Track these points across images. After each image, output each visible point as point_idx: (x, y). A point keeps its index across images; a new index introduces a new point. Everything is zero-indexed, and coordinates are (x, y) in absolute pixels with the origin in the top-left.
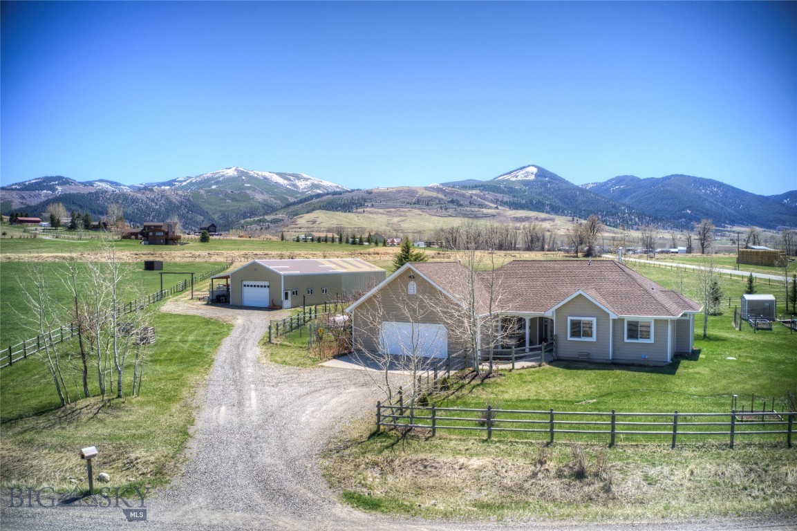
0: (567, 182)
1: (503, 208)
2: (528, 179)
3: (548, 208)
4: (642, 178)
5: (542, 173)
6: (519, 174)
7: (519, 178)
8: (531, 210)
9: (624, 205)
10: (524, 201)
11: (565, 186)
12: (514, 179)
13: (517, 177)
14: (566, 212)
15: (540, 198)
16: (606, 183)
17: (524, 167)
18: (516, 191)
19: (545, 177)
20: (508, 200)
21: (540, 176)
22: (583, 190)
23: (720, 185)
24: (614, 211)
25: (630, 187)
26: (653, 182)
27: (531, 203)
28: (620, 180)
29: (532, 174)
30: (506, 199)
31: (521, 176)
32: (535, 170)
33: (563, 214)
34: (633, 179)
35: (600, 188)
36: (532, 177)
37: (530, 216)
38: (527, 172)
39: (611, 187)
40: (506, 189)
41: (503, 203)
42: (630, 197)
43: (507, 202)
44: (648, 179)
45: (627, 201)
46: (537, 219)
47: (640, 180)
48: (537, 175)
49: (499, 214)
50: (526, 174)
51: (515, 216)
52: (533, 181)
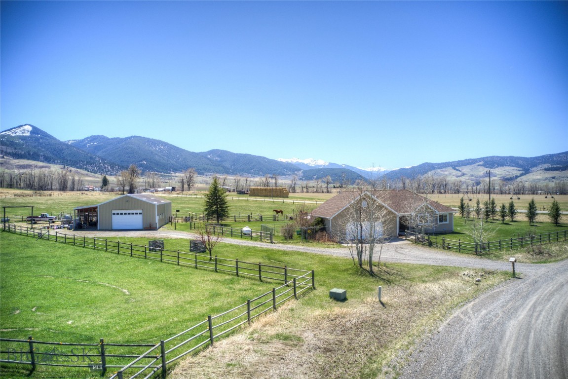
0: (55, 139)
1: (7, 158)
2: (24, 135)
3: (42, 158)
4: (110, 137)
5: (35, 130)
6: (17, 131)
7: (18, 134)
8: (29, 159)
9: (98, 157)
10: (23, 153)
11: (53, 141)
12: (13, 135)
13: (16, 133)
14: (56, 161)
15: (36, 150)
16: (83, 140)
17: (22, 126)
18: (16, 144)
19: (38, 134)
20: (11, 151)
21: (34, 133)
22: (66, 144)
23: (166, 144)
24: (92, 161)
25: (102, 144)
26: (118, 141)
27: (29, 154)
28: (94, 138)
29: (28, 131)
30: (9, 151)
31: (19, 132)
32: (30, 128)
33: (54, 163)
34: (103, 138)
35: (79, 144)
36: (28, 134)
37: (31, 164)
38: (24, 130)
39: (87, 143)
40: (8, 143)
41: (7, 154)
42: (101, 151)
44: (114, 138)
45: (99, 154)
46: (36, 166)
47: (108, 139)
48: (31, 132)
49: (5, 162)
51: (19, 164)
52: (29, 137)
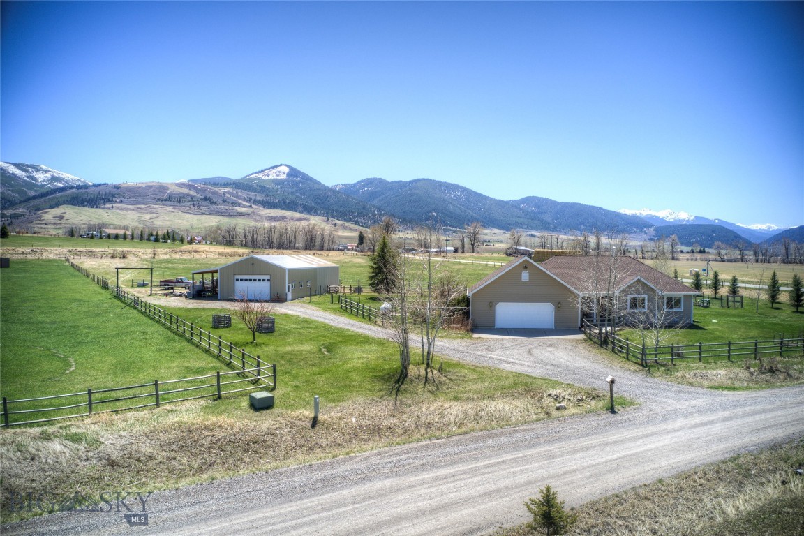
0: (318, 183)
1: (256, 207)
2: (279, 178)
3: (300, 208)
4: (390, 181)
5: (293, 172)
6: (271, 172)
7: (271, 177)
8: (283, 209)
9: (374, 206)
10: (277, 201)
11: (316, 186)
12: (266, 178)
13: (268, 176)
14: (318, 212)
15: (293, 197)
16: (355, 185)
17: (276, 166)
18: (269, 190)
19: (297, 177)
20: (261, 199)
21: (291, 175)
22: (333, 191)
23: (463, 190)
24: (365, 212)
25: (379, 189)
26: (400, 185)
27: (284, 202)
28: (369, 182)
29: (284, 173)
30: (259, 198)
31: (273, 175)
32: (287, 170)
33: (316, 214)
34: (381, 182)
35: (350, 190)
36: (284, 177)
37: (285, 215)
38: (279, 172)
39: (360, 188)
40: (258, 188)
41: (257, 202)
42: (378, 199)
43: (260, 200)
44: (395, 182)
45: (376, 202)
46: (292, 218)
47: (388, 183)
48: (288, 175)
49: (253, 213)
50: (278, 174)
51: (270, 215)
52: (285, 181)
